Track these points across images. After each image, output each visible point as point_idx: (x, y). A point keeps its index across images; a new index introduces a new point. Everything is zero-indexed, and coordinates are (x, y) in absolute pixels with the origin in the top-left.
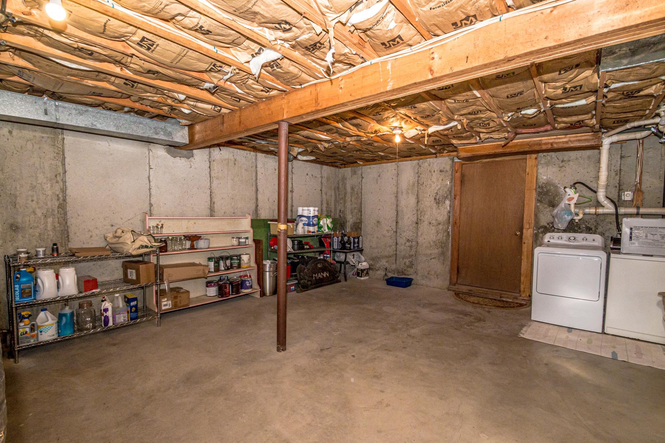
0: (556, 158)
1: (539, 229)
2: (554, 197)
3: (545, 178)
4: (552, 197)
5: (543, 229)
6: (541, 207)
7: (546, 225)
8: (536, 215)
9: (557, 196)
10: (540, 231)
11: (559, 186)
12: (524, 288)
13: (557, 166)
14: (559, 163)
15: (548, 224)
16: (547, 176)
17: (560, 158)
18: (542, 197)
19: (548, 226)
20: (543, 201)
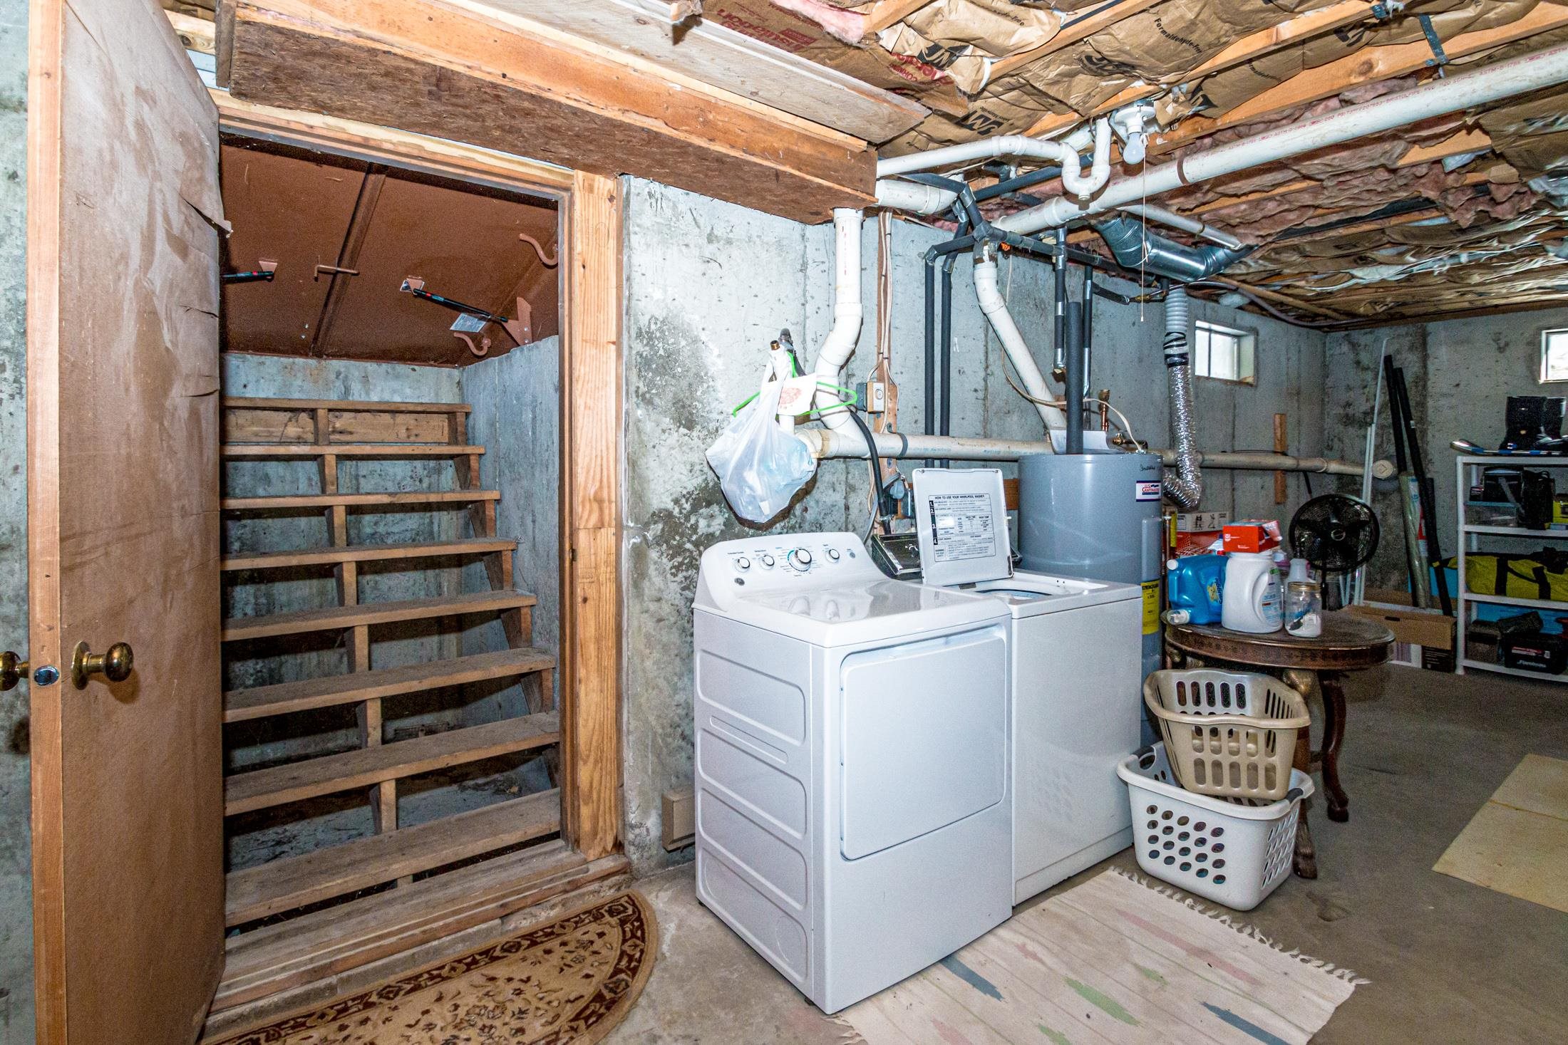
0: (689, 217)
1: (646, 526)
2: (690, 385)
3: (658, 295)
4: (684, 383)
5: (660, 526)
6: (648, 426)
7: (670, 505)
8: (633, 463)
9: (702, 381)
10: (650, 536)
11: (703, 337)
12: (595, 818)
13: (696, 252)
14: (700, 241)
15: (676, 501)
16: (665, 292)
17: (701, 221)
18: (652, 381)
19: (676, 512)
20: (657, 401)
